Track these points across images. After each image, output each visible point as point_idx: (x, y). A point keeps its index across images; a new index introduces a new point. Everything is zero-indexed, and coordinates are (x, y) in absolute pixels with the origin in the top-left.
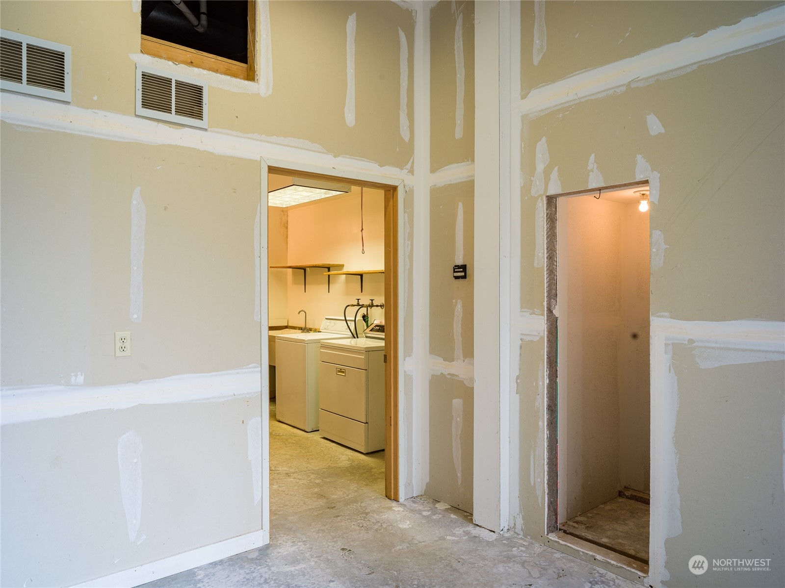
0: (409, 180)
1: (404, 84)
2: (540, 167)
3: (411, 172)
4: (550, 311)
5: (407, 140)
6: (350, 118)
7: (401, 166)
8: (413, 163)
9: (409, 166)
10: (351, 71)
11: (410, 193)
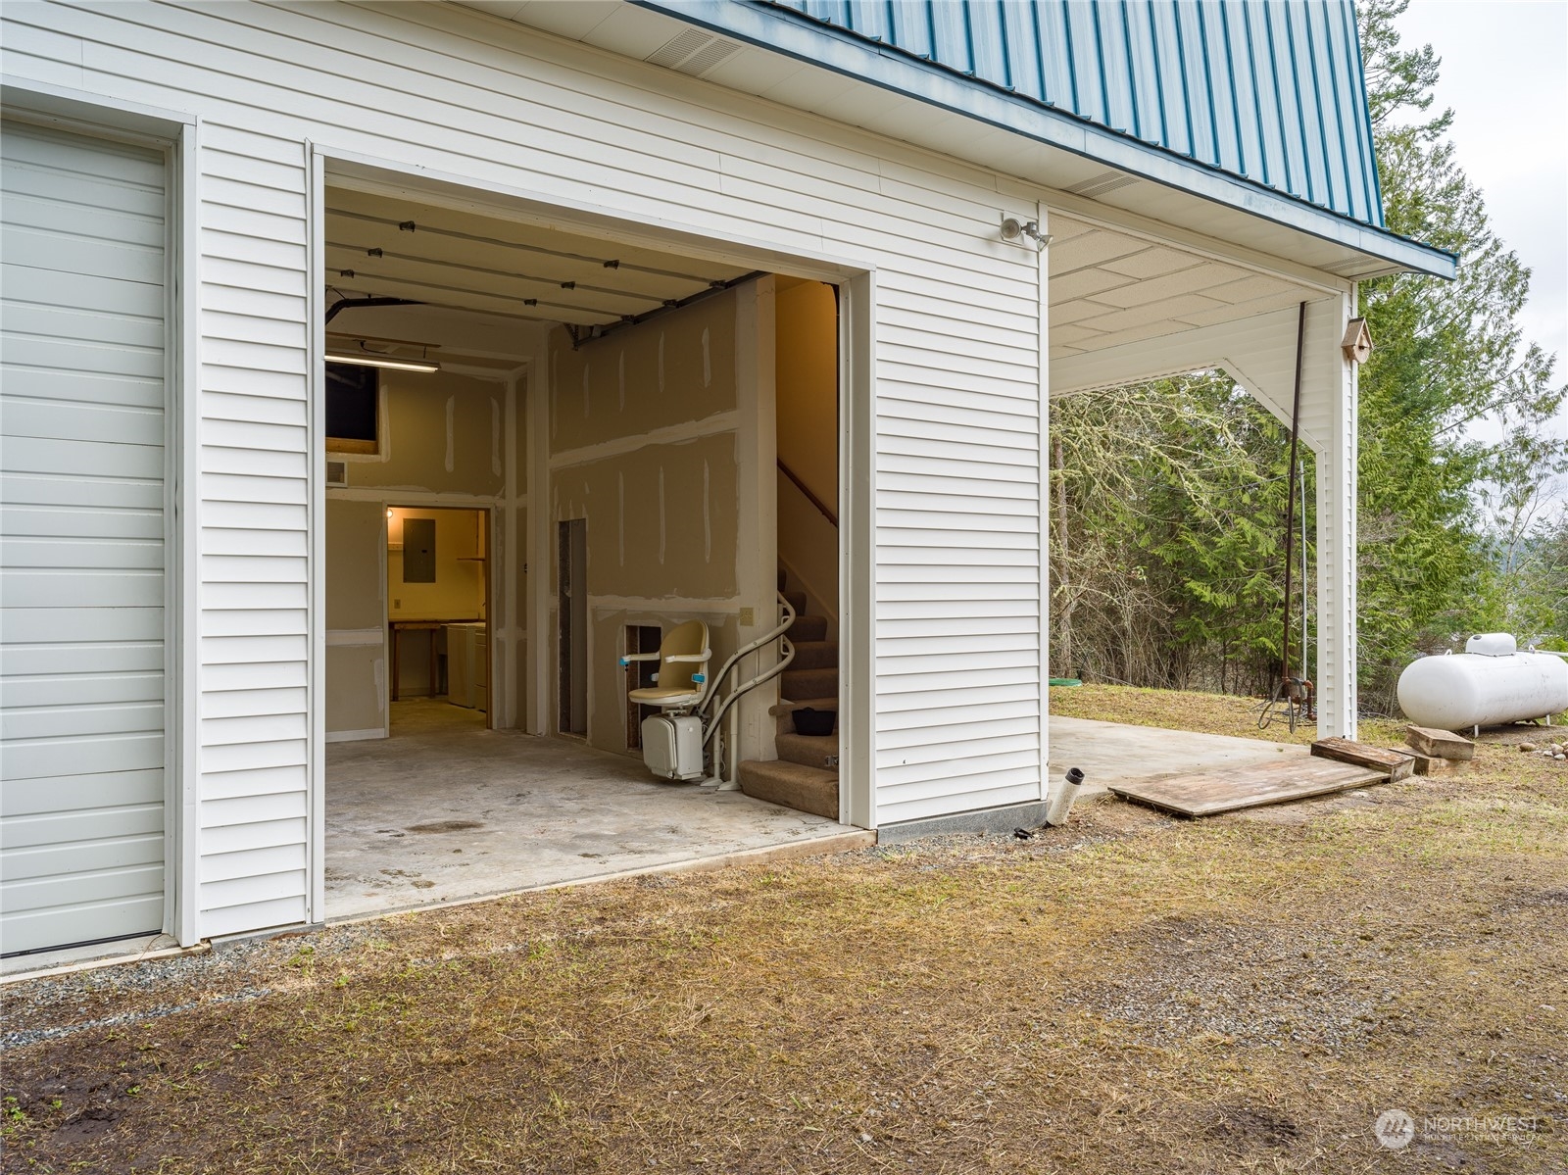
0: (500, 503)
1: (496, 435)
2: (556, 503)
3: (503, 497)
4: (562, 593)
5: (498, 475)
6: (449, 466)
7: (494, 495)
8: (504, 490)
9: (501, 493)
10: (450, 435)
11: (501, 513)
